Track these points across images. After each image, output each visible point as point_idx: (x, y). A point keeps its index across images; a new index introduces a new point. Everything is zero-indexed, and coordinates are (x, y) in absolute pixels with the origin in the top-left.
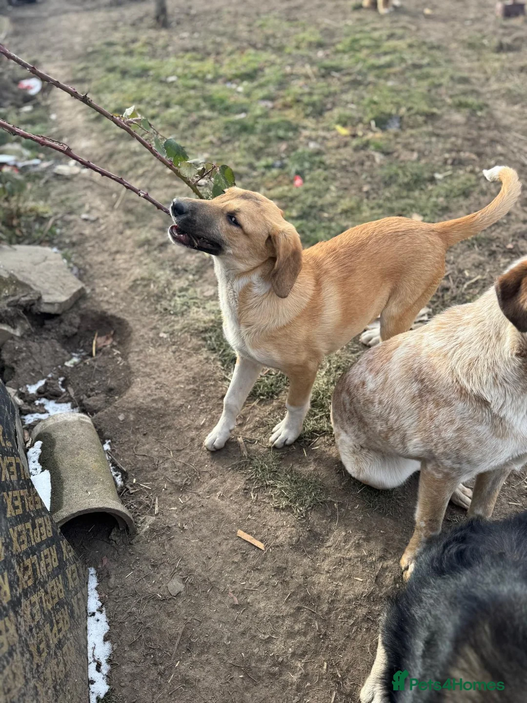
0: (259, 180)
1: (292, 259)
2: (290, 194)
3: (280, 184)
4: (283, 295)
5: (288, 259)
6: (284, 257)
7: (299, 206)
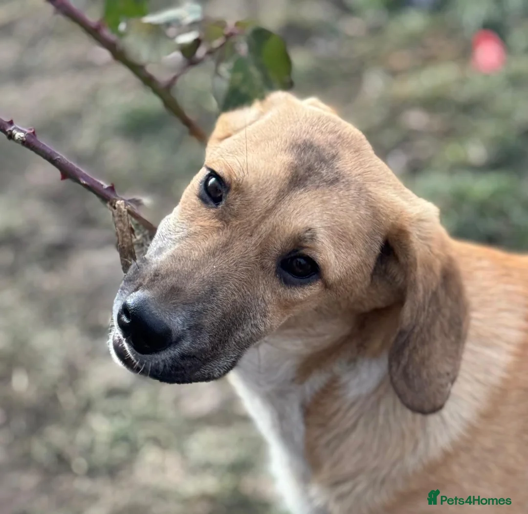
0: (363, 48)
1: (441, 293)
2: (464, 93)
3: (429, 60)
4: (427, 407)
5: (435, 294)
6: (426, 291)
7: (490, 128)
